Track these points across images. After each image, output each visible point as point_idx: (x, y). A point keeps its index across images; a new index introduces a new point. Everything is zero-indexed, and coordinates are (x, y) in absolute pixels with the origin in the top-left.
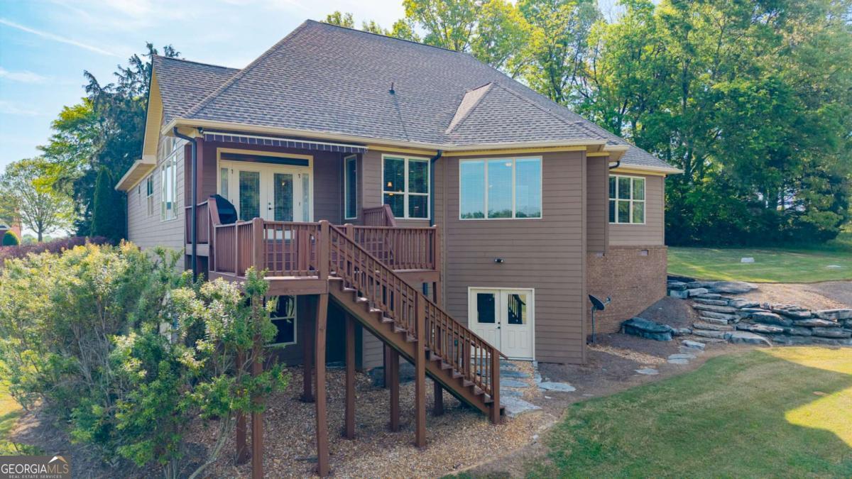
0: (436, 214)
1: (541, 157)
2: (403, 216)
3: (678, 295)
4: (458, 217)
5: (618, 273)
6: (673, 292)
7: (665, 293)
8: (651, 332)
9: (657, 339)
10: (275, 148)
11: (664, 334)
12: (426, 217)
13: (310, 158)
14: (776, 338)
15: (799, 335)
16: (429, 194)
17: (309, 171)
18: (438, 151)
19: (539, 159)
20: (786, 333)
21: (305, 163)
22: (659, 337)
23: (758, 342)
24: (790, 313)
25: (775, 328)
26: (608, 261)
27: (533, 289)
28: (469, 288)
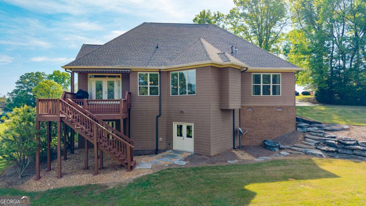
0: (162, 93)
1: (195, 69)
2: (147, 95)
3: (301, 130)
4: (170, 94)
5: (261, 119)
6: (298, 129)
7: (294, 129)
8: (270, 147)
9: (271, 150)
10: (111, 72)
11: (273, 148)
12: (158, 95)
13: (120, 75)
14: (330, 154)
15: (345, 154)
16: (159, 86)
17: (120, 79)
18: (159, 69)
19: (195, 70)
20: (337, 151)
21: (119, 77)
22: (272, 149)
23: (318, 155)
24: (342, 141)
25: (331, 149)
26: (255, 113)
27: (193, 124)
28: (173, 122)
